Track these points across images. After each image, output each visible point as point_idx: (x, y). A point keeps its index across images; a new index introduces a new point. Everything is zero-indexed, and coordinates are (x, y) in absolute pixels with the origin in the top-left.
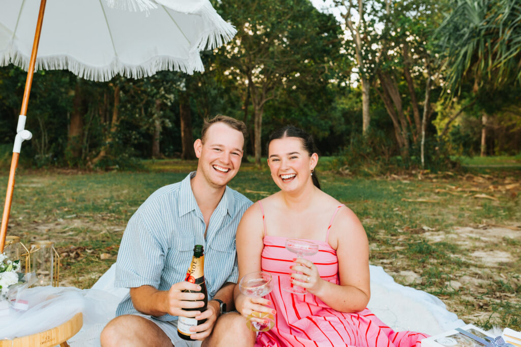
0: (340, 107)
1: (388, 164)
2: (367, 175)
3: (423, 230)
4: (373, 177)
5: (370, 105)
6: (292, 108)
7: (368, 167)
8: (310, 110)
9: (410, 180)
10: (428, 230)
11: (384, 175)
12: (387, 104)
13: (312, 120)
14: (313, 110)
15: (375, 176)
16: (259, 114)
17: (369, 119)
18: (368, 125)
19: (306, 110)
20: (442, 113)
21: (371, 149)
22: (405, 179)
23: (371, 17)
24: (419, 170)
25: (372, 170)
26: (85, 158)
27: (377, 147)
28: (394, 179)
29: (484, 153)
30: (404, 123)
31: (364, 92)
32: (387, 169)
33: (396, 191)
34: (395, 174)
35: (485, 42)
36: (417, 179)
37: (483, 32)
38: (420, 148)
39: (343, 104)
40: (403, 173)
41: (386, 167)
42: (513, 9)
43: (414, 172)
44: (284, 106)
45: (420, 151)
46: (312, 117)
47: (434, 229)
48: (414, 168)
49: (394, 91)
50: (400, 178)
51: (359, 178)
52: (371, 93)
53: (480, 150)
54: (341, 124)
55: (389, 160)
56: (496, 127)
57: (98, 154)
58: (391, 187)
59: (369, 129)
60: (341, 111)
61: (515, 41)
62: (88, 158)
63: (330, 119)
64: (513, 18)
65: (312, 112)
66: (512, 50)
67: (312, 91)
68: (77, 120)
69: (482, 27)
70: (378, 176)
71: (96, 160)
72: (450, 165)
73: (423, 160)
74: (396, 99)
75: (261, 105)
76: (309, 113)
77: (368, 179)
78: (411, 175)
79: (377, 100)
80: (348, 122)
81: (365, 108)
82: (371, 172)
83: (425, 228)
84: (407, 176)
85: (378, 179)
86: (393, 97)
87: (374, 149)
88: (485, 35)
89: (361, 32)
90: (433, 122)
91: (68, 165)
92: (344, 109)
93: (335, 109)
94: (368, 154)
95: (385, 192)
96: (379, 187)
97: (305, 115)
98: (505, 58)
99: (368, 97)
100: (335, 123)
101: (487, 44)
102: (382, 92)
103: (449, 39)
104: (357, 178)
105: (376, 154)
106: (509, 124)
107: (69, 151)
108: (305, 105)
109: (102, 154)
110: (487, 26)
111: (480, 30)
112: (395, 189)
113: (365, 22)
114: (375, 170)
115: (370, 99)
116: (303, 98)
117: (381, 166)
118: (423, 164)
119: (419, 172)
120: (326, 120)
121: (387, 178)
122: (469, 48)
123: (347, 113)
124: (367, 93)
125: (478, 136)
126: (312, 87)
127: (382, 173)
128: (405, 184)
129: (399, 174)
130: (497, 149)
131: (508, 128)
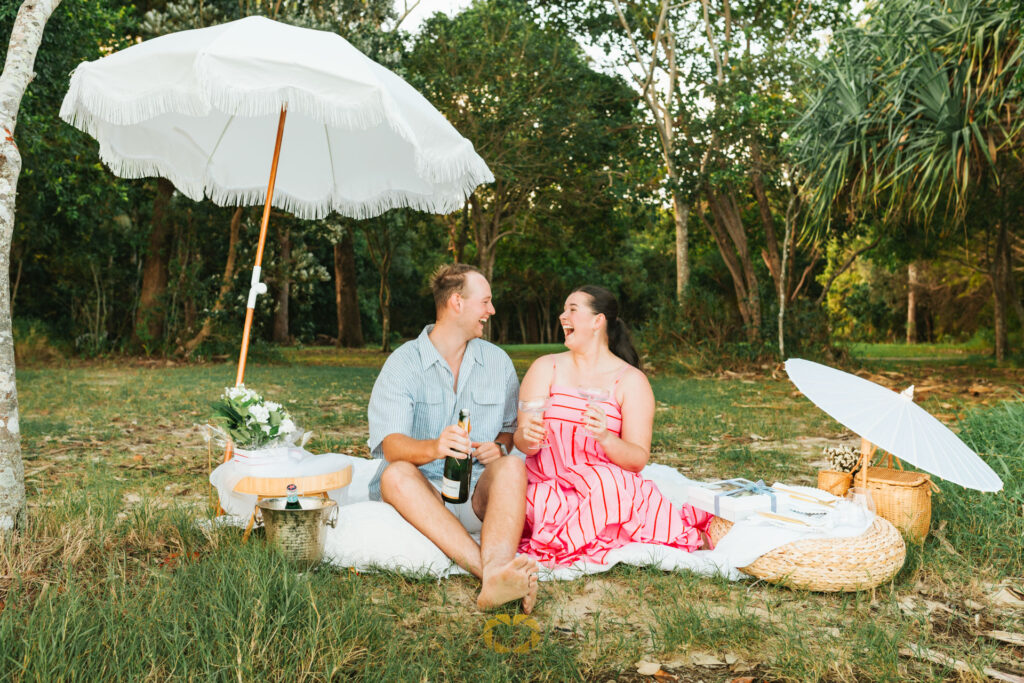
0: (639, 248)
1: (720, 353)
2: (681, 371)
3: (751, 439)
4: (692, 374)
5: (690, 246)
6: (547, 250)
7: (684, 358)
8: (581, 254)
9: (757, 380)
10: (758, 440)
11: (713, 371)
12: (722, 245)
13: (584, 272)
14: (587, 255)
15: (695, 372)
16: (488, 261)
17: (688, 271)
18: (686, 284)
19: (573, 253)
20: (835, 262)
21: (691, 326)
22: (750, 378)
23: (692, 85)
24: (774, 364)
25: (691, 363)
26: (173, 341)
27: (702, 322)
28: (730, 378)
29: (912, 337)
30: (751, 279)
31: (678, 223)
32: (720, 361)
33: (726, 394)
34: (731, 370)
35: (868, 147)
36: (769, 378)
37: (864, 131)
38: (776, 323)
39: (644, 242)
40: (745, 368)
41: (716, 358)
42: (908, 96)
43: (765, 367)
44: (531, 248)
45: (777, 329)
46: (584, 267)
47: (766, 438)
48: (765, 360)
49: (733, 220)
50: (741, 376)
51: (667, 376)
52: (692, 224)
53: (904, 331)
54: (640, 280)
55: (721, 346)
56: (932, 287)
57: (197, 331)
58: (719, 389)
59: (688, 289)
60: (642, 255)
61: (911, 147)
62: (178, 340)
63: (621, 271)
64: (908, 110)
65: (584, 259)
66: (909, 159)
67: (585, 218)
68: (155, 270)
69: (862, 122)
70: (701, 372)
71: (192, 344)
72: (830, 356)
73: (781, 346)
74: (738, 235)
75: (490, 245)
76: (579, 261)
77: (683, 378)
78: (760, 371)
79: (705, 237)
80: (654, 277)
81: (680, 251)
82: (688, 366)
83: (754, 436)
84: (753, 374)
85: (701, 378)
86: (731, 232)
87: (697, 326)
88: (867, 135)
89: (673, 113)
90: (817, 278)
91: (144, 352)
92: (646, 252)
93: (628, 251)
94: (685, 334)
95: (708, 395)
96: (699, 389)
97: (571, 263)
98: (899, 172)
99: (685, 232)
100: (628, 278)
101: (871, 150)
102: (712, 222)
103: (813, 138)
104: (664, 377)
105: (699, 335)
106: (956, 281)
107: (142, 328)
108: (571, 246)
109: (205, 332)
110: (871, 120)
111: (861, 126)
112: (725, 391)
113: (680, 96)
114: (696, 361)
115: (689, 235)
116: (568, 231)
117: (707, 355)
118: (782, 353)
119: (775, 367)
120: (612, 273)
121: (717, 376)
122: (842, 156)
123: (652, 259)
124: (684, 224)
125: (900, 305)
126: (585, 210)
127: (708, 368)
128: (745, 386)
129: (739, 369)
130: (938, 331)
131: (955, 291)
